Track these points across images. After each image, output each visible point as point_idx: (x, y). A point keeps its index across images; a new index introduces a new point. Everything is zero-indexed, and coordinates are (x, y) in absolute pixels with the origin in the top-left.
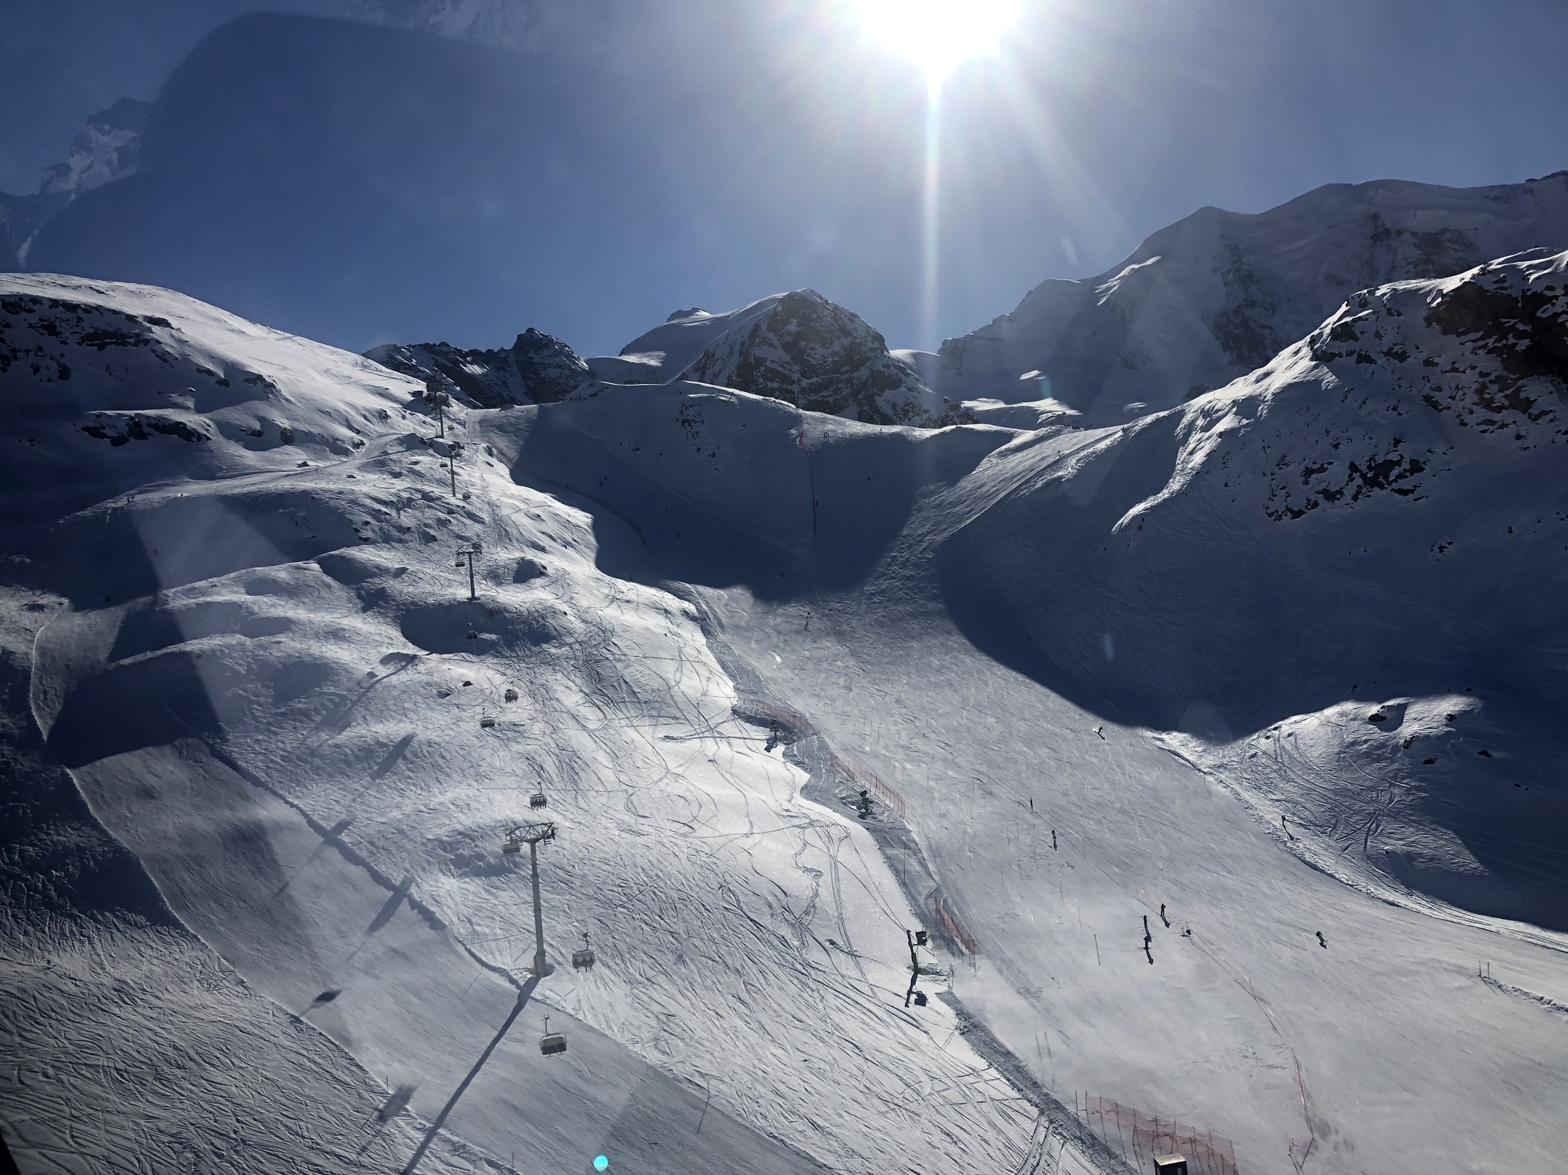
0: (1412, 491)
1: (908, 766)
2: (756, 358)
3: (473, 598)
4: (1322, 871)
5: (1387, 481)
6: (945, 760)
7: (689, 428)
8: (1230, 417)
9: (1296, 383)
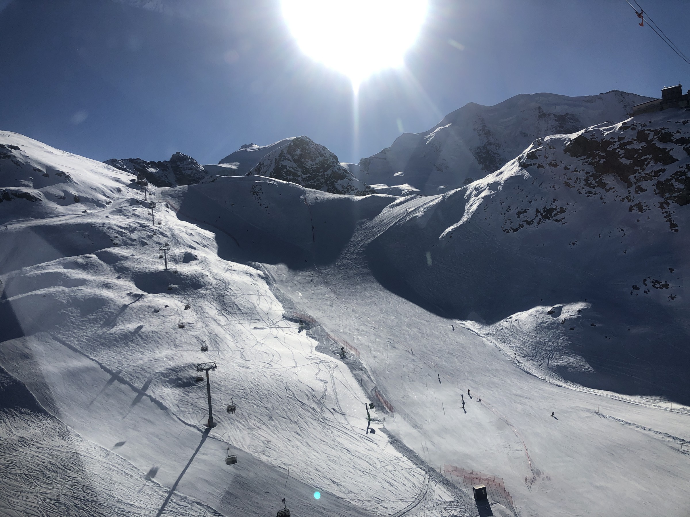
0: (561, 221)
1: (360, 337)
2: (282, 165)
3: (166, 269)
4: (532, 375)
5: (551, 216)
6: (375, 334)
7: (256, 196)
8: (487, 190)
9: (512, 177)
